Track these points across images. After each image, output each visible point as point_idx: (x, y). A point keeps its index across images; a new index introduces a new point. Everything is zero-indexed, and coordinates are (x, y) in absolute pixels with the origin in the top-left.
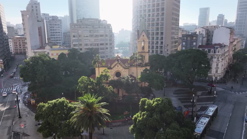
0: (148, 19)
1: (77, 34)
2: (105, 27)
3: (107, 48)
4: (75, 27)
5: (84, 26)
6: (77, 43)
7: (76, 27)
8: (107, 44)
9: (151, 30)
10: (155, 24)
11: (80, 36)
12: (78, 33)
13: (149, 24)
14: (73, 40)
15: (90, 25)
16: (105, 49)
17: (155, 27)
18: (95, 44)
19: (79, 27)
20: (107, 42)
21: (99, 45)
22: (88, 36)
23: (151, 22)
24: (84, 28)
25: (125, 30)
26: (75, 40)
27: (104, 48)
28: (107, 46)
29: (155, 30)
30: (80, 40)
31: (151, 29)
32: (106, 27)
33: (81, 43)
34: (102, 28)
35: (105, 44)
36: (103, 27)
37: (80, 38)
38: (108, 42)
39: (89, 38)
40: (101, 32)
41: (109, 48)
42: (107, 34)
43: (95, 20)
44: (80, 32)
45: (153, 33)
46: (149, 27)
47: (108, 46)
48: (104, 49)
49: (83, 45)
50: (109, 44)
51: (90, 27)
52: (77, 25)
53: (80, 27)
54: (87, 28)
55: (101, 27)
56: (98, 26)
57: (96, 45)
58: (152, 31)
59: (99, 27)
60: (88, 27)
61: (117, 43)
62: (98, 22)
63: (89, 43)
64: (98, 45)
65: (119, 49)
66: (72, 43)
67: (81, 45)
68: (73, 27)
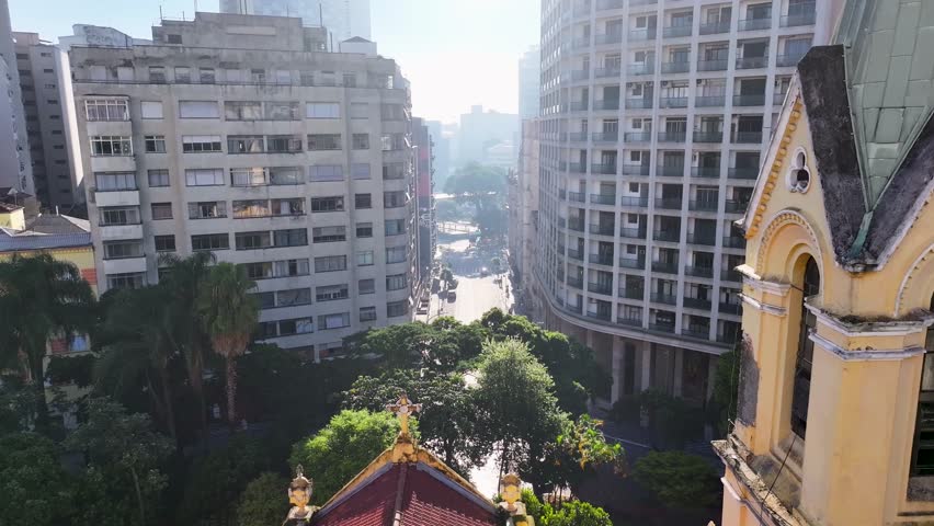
0: (675, 16)
1: (129, 132)
2: (349, 83)
3: (364, 231)
4: (115, 74)
5: (184, 71)
6: (132, 198)
7: (124, 73)
8: (363, 201)
9: (691, 103)
10: (734, 54)
11: (151, 147)
12: (135, 124)
13: (680, 54)
14: (96, 173)
15: (234, 66)
16: (350, 232)
17: (731, 72)
18: (277, 202)
19: (143, 72)
20: (362, 187)
21: (307, 207)
22: (217, 147)
23: (695, 40)
24: (185, 81)
25: (485, 110)
26: (115, 173)
27: (342, 228)
28: (364, 216)
29: (729, 100)
30: (159, 176)
31: (691, 93)
32: (362, 79)
33: (159, 195)
34: (331, 84)
35: (348, 203)
36: (338, 77)
37: (154, 160)
38: (375, 187)
39: (224, 159)
40: (321, 114)
41: (378, 230)
42: (360, 127)
43: (272, 31)
44: (151, 111)
45: (714, 122)
46: (678, 77)
47: (374, 216)
48: (342, 238)
49: (181, 211)
50: (377, 201)
51: (232, 75)
52: (128, 64)
53: (158, 80)
54: (207, 81)
55: (318, 76)
56: (297, 74)
57: (285, 209)
58: (701, 103)
59: (307, 81)
60: (218, 74)
61: (452, 170)
62: (298, 44)
63: (227, 194)
64: (295, 206)
65: (460, 200)
66: (93, 201)
67: (162, 210)
68: (100, 73)
